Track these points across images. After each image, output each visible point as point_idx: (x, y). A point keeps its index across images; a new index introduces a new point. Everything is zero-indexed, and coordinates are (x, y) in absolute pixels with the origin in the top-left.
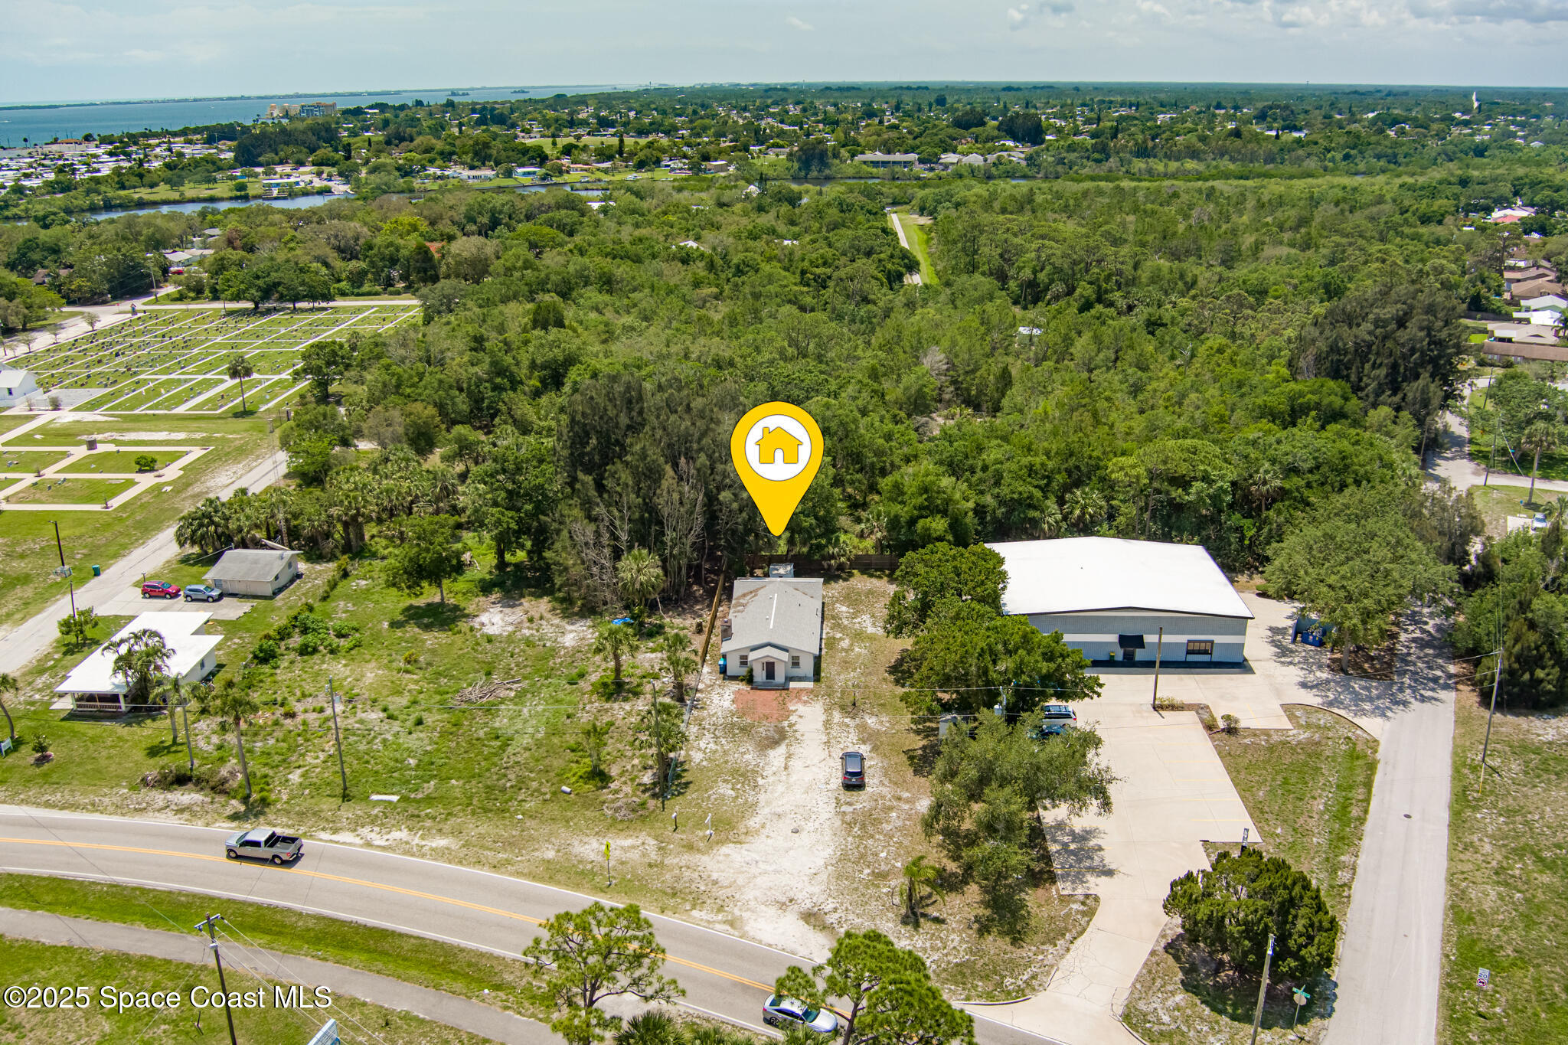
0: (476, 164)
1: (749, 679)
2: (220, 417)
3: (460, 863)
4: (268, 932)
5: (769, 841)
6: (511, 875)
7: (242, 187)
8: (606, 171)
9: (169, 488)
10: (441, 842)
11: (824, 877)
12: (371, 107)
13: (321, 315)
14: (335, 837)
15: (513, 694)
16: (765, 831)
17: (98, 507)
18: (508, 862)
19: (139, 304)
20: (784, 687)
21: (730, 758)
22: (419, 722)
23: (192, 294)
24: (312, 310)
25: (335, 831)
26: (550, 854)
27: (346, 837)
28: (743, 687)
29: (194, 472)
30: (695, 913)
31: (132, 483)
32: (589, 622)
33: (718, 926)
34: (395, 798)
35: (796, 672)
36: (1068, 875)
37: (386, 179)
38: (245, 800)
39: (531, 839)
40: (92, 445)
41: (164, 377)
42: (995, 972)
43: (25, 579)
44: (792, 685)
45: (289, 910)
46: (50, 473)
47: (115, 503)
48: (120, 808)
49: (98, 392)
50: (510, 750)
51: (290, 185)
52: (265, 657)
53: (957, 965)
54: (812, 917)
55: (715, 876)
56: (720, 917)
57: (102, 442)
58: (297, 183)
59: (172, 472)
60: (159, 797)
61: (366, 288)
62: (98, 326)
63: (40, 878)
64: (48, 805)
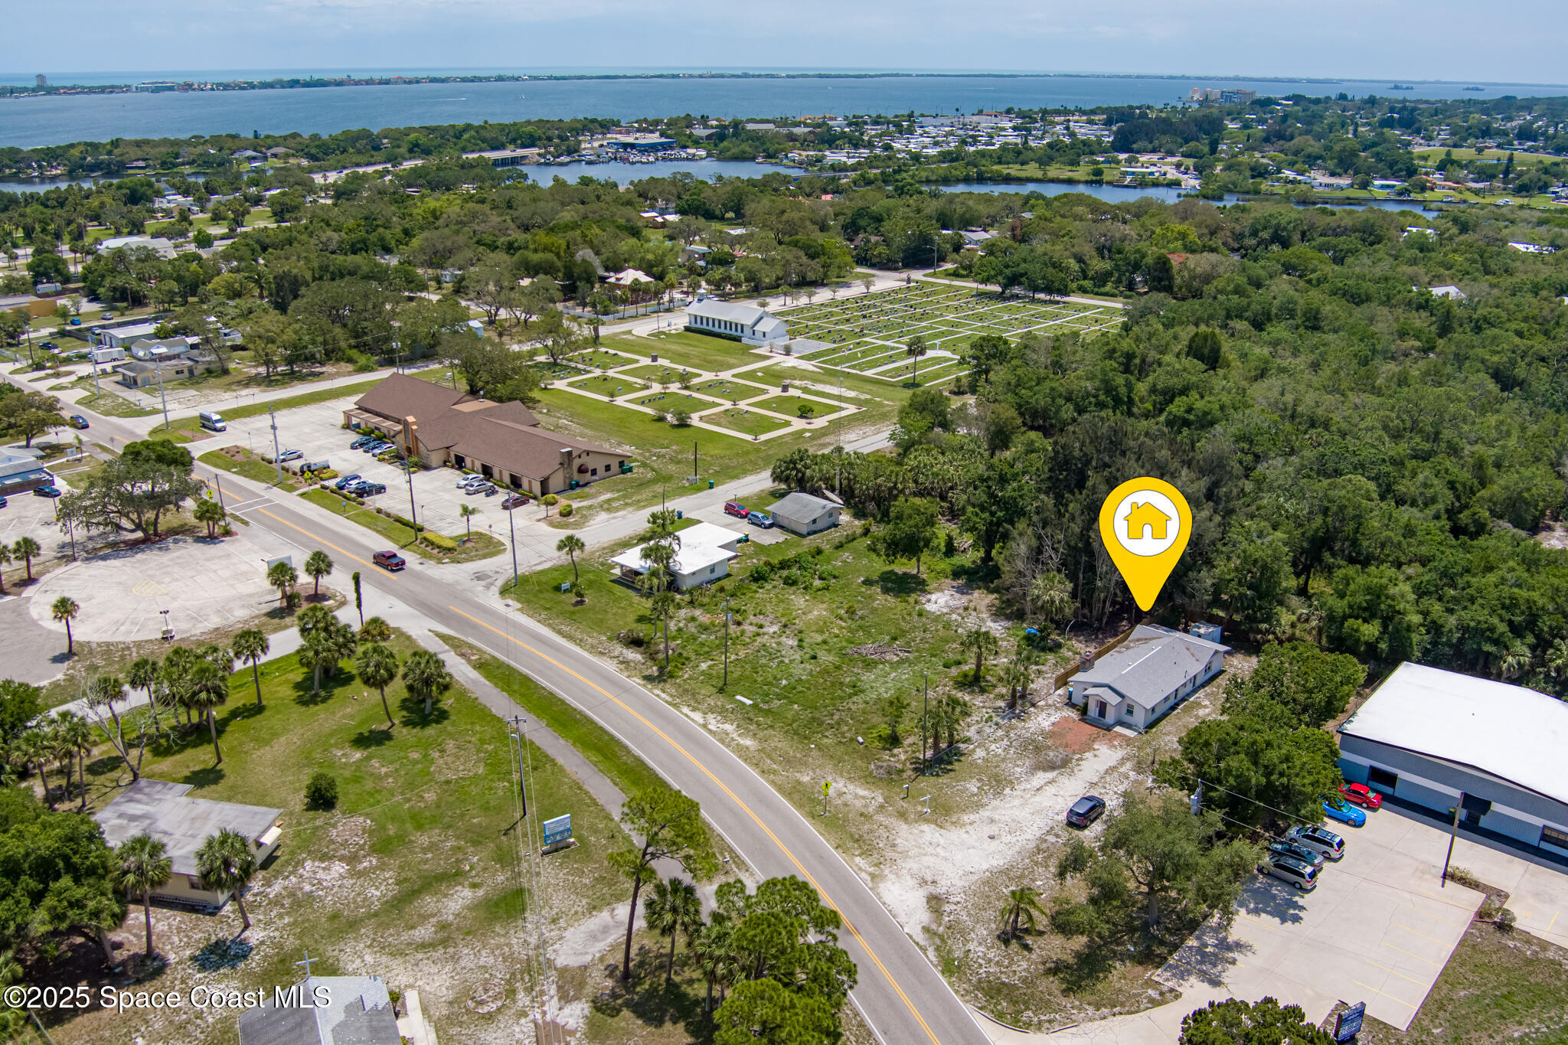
0: (1338, 170)
1: (1084, 711)
2: (892, 385)
3: (745, 760)
4: (605, 756)
5: (965, 836)
6: (768, 781)
7: (1098, 173)
8: (1477, 192)
9: (808, 435)
10: (748, 742)
11: (974, 878)
12: (1287, 99)
13: (1050, 308)
14: (691, 714)
15: (896, 659)
16: (969, 828)
17: (749, 438)
18: (775, 772)
19: (918, 275)
20: (1109, 729)
21: (1003, 766)
22: (814, 657)
23: (964, 273)
24: (1045, 302)
25: (694, 709)
26: (806, 779)
27: (697, 716)
28: (1074, 715)
29: (837, 426)
30: (858, 859)
31: (788, 424)
32: (1009, 624)
33: (864, 875)
34: (749, 702)
35: (1128, 719)
36: (1177, 967)
37: (1234, 178)
38: (661, 669)
39: (806, 764)
40: (785, 388)
41: (880, 342)
42: (1025, 1003)
43: (667, 479)
44: (1118, 729)
45: (626, 748)
46: (743, 405)
47: (763, 437)
48: (592, 649)
49: (825, 346)
50: (855, 699)
51: (1143, 174)
52: (758, 577)
53: (1003, 983)
54: (935, 902)
55: (898, 841)
56: (871, 870)
57: (796, 387)
58: (1152, 173)
59: (820, 423)
60: (617, 648)
61: (1109, 287)
62: (872, 289)
63: (520, 674)
64: (560, 632)
